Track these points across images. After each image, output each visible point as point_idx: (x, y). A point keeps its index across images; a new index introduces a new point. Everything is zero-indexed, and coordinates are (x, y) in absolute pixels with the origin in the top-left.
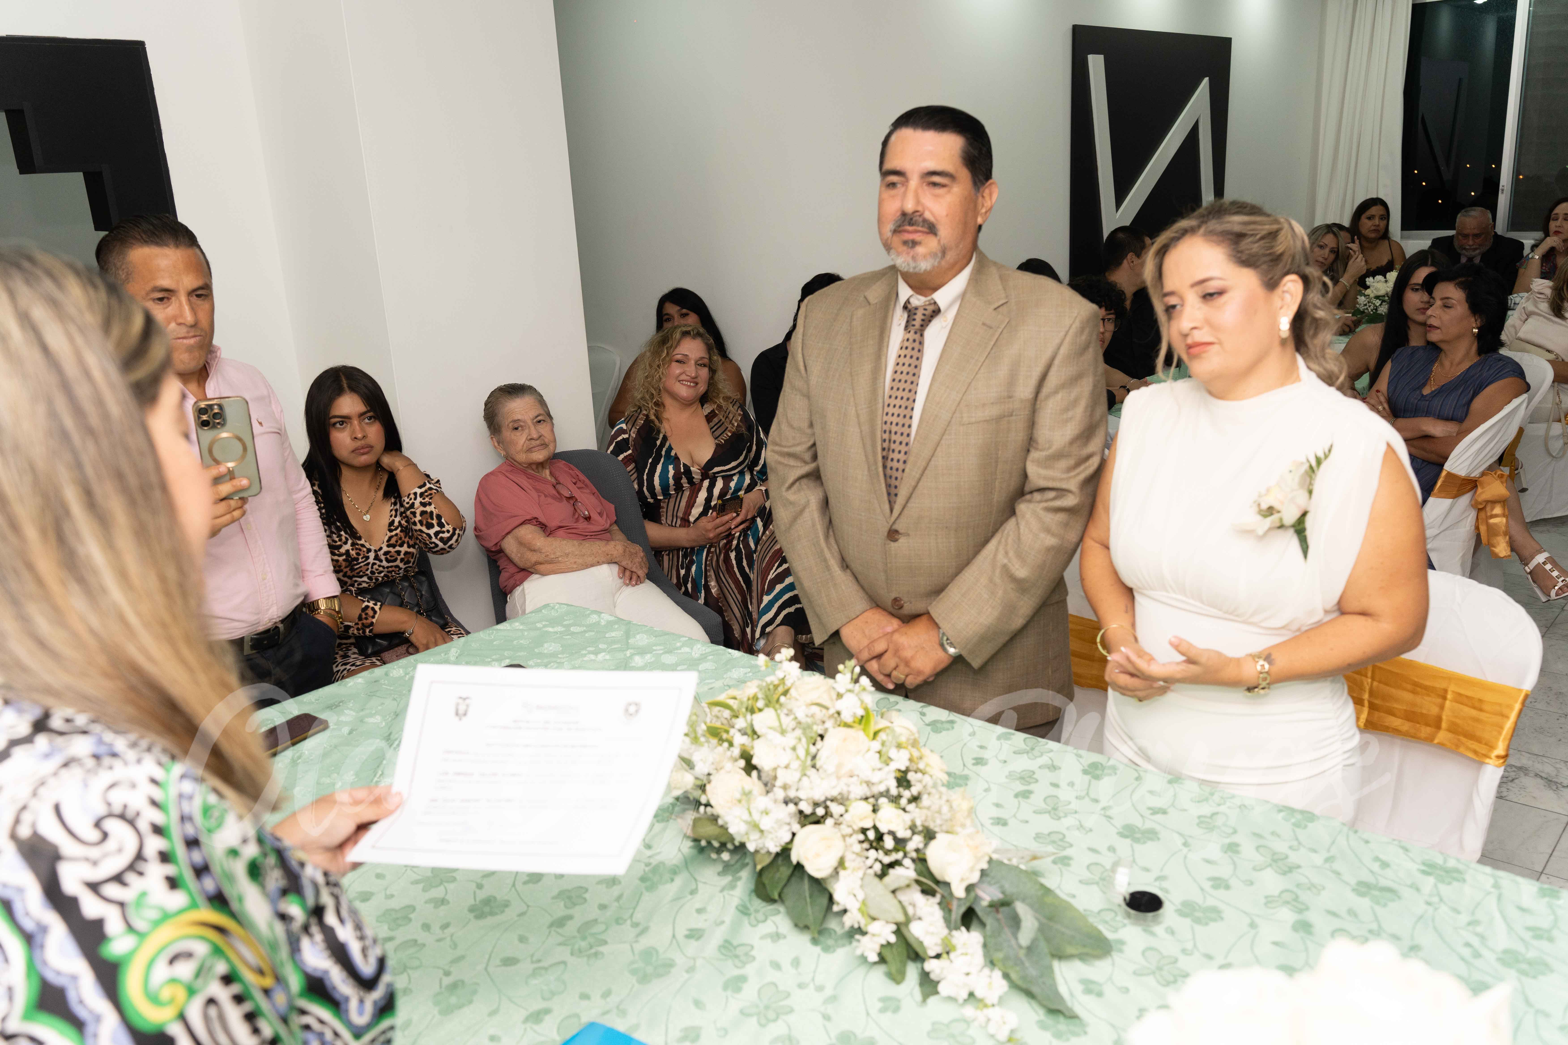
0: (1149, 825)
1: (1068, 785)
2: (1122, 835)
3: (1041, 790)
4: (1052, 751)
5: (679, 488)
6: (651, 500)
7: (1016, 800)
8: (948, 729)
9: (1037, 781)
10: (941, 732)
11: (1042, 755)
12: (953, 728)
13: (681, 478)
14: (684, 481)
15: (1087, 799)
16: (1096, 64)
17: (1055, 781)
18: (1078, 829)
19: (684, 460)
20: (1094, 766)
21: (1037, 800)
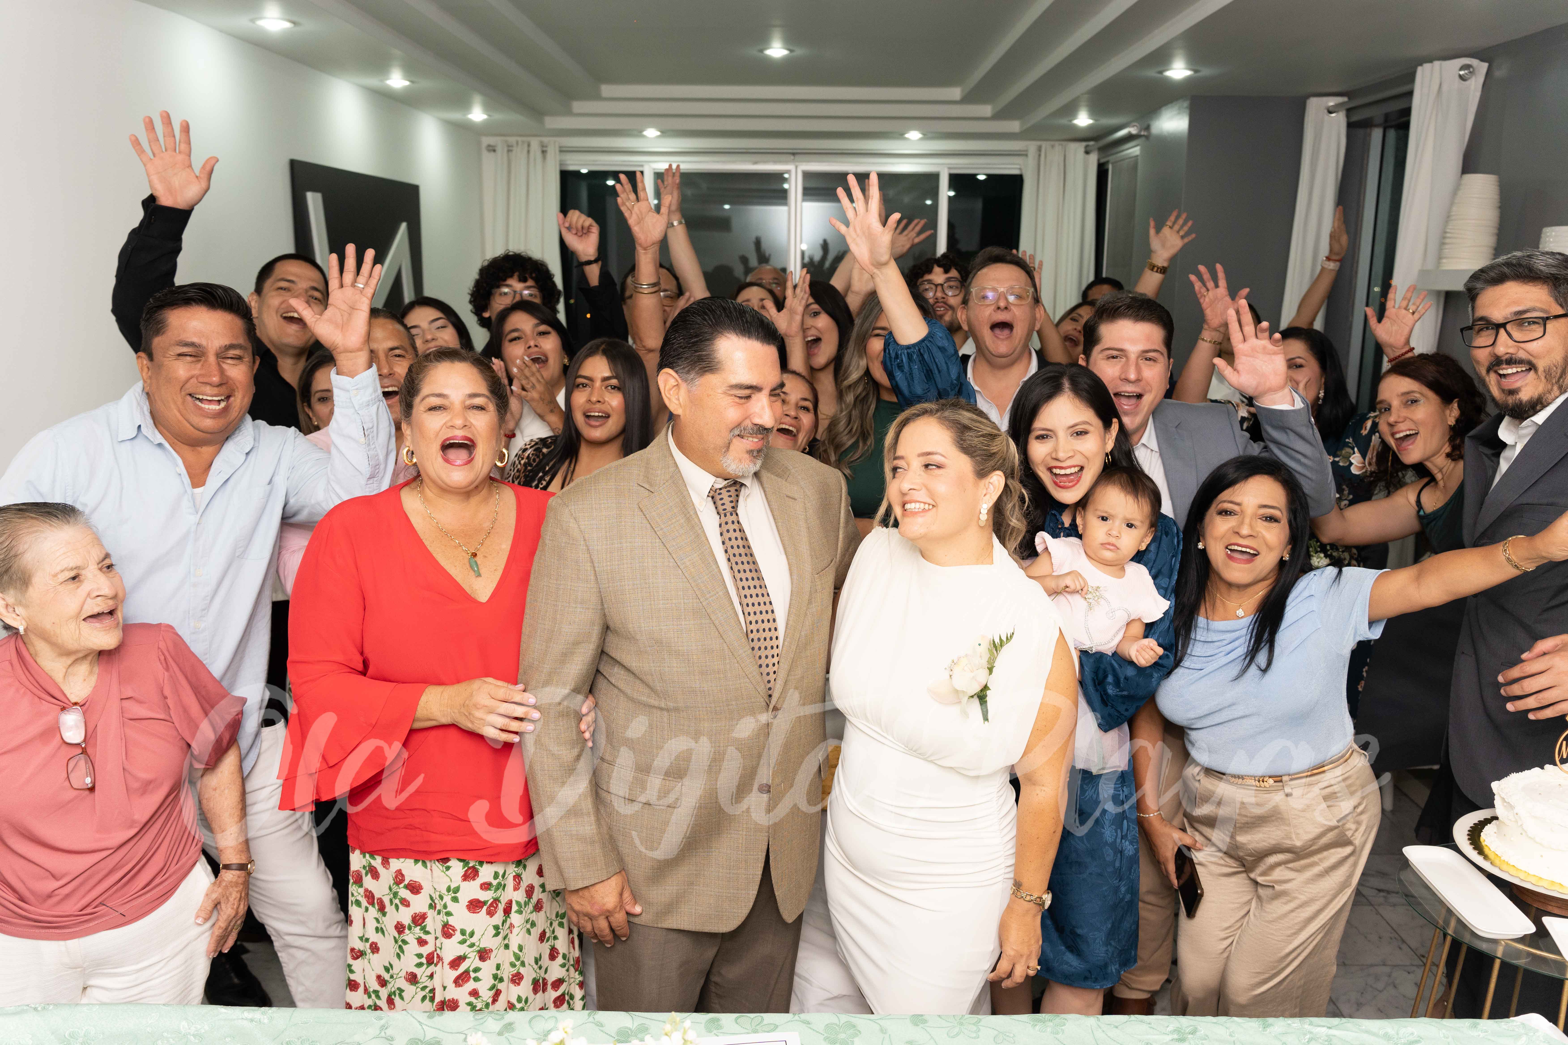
16: (315, 200)
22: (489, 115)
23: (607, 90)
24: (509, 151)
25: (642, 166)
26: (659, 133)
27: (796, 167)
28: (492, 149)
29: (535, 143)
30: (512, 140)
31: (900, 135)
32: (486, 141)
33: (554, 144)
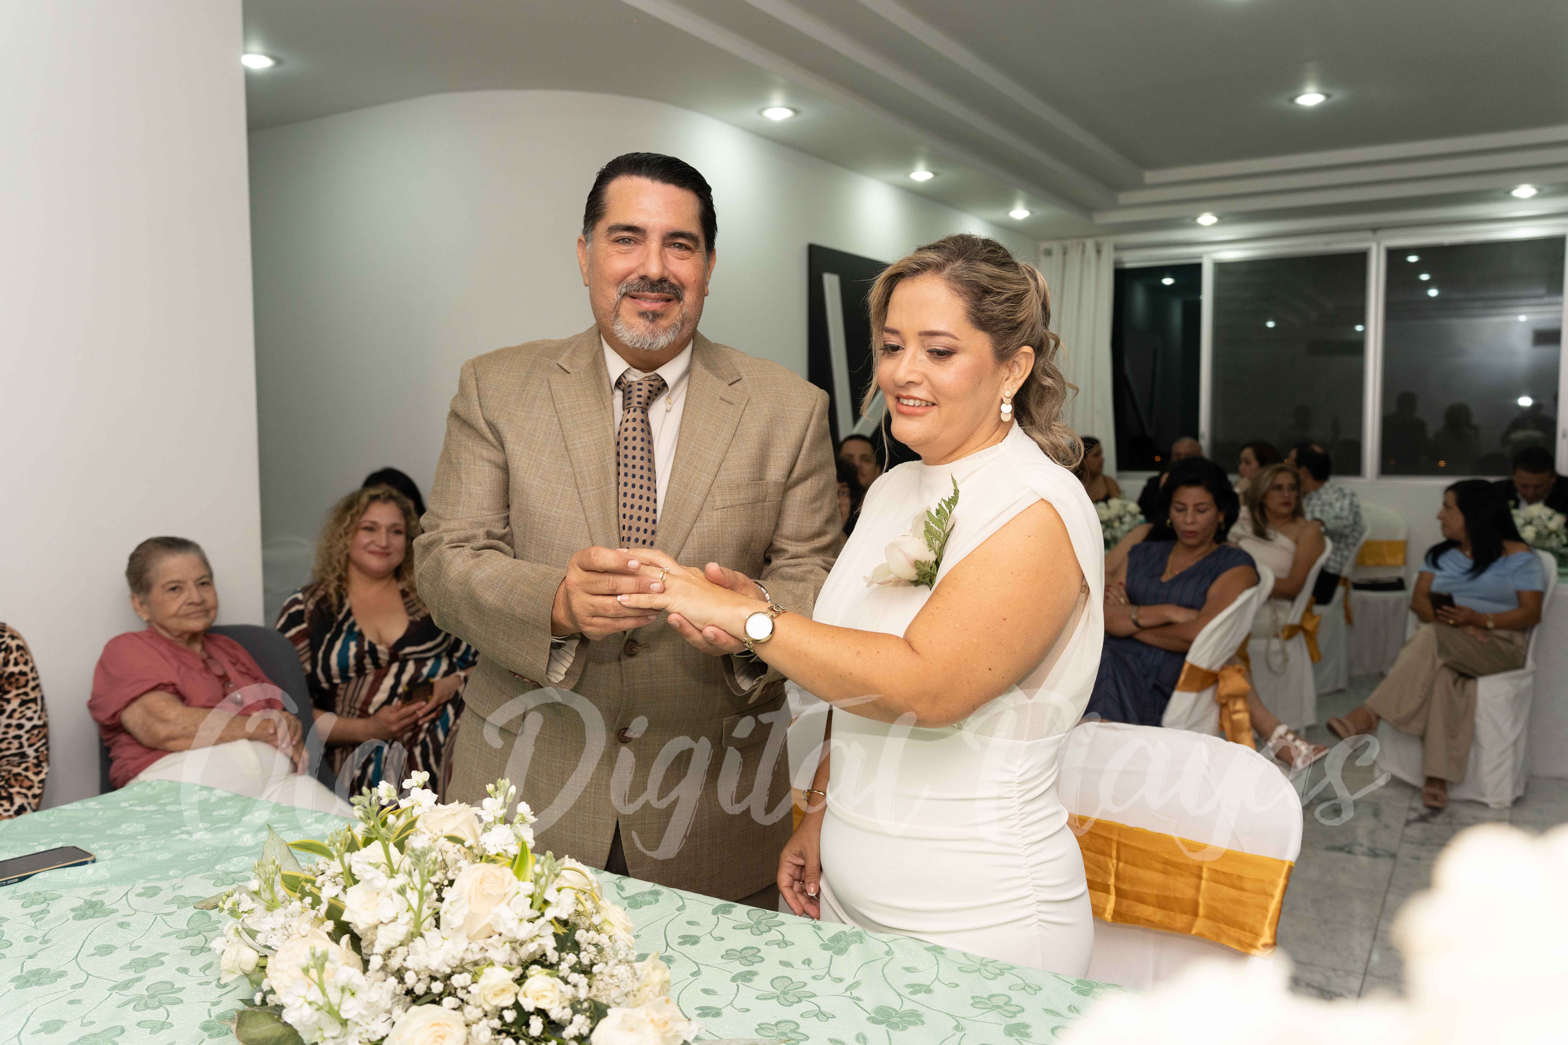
0: (908, 1006)
1: (804, 963)
2: (873, 1020)
3: (767, 971)
4: (783, 923)
5: (361, 670)
6: (325, 685)
7: (735, 984)
8: (650, 903)
9: (763, 960)
10: (641, 907)
11: (770, 929)
12: (657, 901)
13: (364, 658)
14: (368, 661)
15: (827, 977)
16: (831, 283)
17: (785, 959)
18: (816, 1015)
19: (369, 636)
20: (836, 938)
21: (762, 983)
22: (1031, 212)
23: (1150, 176)
24: (1065, 253)
25: (1200, 257)
26: (1214, 220)
27: (1379, 244)
28: (1048, 253)
29: (1090, 244)
30: (1068, 243)
31: (1505, 195)
32: (1044, 245)
33: (1108, 243)
